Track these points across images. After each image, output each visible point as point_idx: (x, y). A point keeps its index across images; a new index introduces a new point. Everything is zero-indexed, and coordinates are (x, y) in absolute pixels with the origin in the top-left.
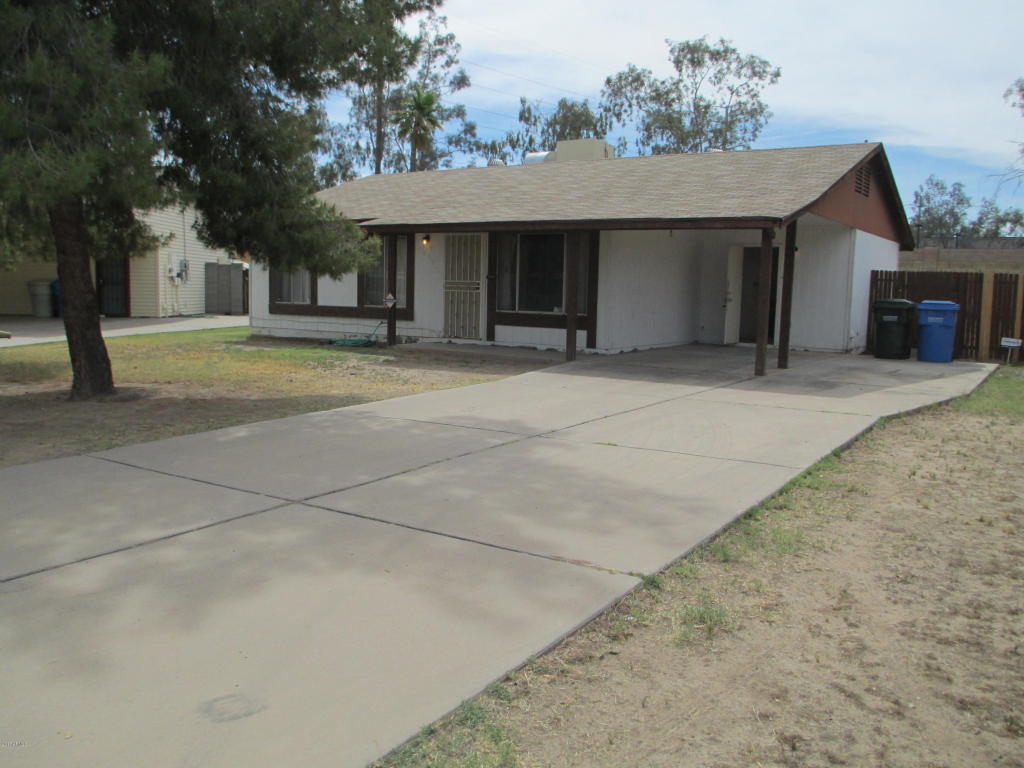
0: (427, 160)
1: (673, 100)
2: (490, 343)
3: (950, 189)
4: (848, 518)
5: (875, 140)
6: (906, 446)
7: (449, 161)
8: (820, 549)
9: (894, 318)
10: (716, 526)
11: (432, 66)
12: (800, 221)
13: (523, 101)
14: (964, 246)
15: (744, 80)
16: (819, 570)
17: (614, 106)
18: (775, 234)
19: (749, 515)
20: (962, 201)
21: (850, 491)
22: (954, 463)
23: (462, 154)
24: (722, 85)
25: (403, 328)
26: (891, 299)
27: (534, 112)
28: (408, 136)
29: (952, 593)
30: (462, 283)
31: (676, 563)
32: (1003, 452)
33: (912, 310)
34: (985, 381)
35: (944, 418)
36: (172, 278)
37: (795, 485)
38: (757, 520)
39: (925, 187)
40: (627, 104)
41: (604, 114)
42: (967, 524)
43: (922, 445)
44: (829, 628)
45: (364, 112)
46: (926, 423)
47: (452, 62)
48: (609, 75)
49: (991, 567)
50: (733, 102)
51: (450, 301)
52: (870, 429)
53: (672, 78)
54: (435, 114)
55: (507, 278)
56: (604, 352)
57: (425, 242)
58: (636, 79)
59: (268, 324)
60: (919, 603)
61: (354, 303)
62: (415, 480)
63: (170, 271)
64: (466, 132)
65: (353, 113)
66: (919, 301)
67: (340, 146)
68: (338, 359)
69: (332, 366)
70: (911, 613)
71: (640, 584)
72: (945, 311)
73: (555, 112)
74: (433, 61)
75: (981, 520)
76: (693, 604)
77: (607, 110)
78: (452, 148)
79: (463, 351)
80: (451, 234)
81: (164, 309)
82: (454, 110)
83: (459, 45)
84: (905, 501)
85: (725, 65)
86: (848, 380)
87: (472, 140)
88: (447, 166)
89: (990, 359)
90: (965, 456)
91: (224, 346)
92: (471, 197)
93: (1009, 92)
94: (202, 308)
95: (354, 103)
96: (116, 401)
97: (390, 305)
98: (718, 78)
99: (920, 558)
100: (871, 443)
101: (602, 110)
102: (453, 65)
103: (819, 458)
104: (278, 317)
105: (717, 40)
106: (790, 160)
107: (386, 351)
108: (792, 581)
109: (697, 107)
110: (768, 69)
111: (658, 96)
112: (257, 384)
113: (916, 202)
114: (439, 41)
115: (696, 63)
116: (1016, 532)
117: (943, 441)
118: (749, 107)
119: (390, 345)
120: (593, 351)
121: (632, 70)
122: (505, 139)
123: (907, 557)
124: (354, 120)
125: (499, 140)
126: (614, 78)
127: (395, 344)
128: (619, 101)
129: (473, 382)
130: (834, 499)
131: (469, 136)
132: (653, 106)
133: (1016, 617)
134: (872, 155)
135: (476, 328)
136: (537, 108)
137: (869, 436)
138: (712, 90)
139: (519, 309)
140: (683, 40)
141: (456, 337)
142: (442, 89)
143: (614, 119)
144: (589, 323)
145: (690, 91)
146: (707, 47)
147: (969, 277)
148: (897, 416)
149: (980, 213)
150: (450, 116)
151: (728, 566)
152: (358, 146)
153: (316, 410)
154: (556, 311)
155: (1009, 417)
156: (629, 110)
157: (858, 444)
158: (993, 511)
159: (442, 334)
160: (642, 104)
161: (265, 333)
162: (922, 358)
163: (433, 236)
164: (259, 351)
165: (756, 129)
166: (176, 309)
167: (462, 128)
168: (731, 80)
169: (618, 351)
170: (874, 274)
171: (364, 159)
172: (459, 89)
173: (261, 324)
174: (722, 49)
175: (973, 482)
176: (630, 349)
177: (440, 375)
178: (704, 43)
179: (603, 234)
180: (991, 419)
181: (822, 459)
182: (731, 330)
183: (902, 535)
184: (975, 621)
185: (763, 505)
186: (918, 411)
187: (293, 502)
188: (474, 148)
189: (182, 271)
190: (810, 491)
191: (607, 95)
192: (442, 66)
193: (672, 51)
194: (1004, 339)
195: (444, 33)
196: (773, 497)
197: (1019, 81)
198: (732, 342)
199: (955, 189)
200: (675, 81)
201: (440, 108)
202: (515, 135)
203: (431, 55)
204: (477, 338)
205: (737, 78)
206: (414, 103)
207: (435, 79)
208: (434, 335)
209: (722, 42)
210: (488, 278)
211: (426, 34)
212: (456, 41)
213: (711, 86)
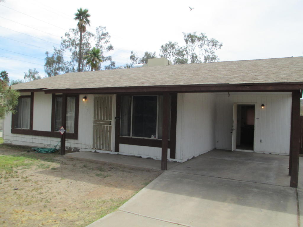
1: (185, 54)
2: (116, 153)
11: (100, 42)
13: (132, 52)
15: (210, 47)
17: (164, 55)
24: (202, 48)
27: (136, 56)
28: (90, 64)
40: (168, 54)
45: (76, 57)
47: (107, 42)
50: (206, 55)
51: (96, 130)
53: (184, 46)
55: (126, 118)
56: (180, 161)
57: (84, 100)
58: (172, 46)
59: (11, 138)
64: (111, 65)
65: (72, 57)
67: (67, 69)
73: (143, 56)
77: (162, 56)
80: (97, 96)
82: (108, 58)
83: (110, 36)
85: (203, 42)
95: (73, 54)
97: (62, 132)
98: (201, 46)
101: (160, 56)
102: (108, 43)
104: (15, 135)
105: (200, 34)
109: (193, 56)
110: (218, 44)
114: (103, 35)
115: (193, 41)
119: (62, 154)
120: (173, 160)
121: (171, 43)
122: (125, 66)
124: (72, 59)
126: (164, 46)
128: (166, 54)
131: (113, 66)
135: (109, 145)
139: (132, 136)
140: (189, 33)
141: (99, 149)
144: (171, 145)
145: (190, 51)
146: (196, 36)
150: (106, 60)
152: (73, 69)
154: (153, 138)
156: (169, 57)
159: (92, 147)
160: (174, 55)
161: (9, 142)
168: (206, 47)
172: (109, 50)
173: (7, 138)
174: (202, 36)
176: (192, 157)
179: (179, 95)
191: (162, 51)
192: (104, 43)
193: (185, 36)
195: (105, 32)
200: (185, 47)
201: (103, 57)
202: (129, 65)
203: (100, 39)
204: (110, 150)
205: (207, 46)
206: (92, 53)
207: (101, 47)
208: (88, 147)
209: (202, 34)
210: (115, 118)
211: (99, 32)
212: (108, 35)
213: (199, 49)
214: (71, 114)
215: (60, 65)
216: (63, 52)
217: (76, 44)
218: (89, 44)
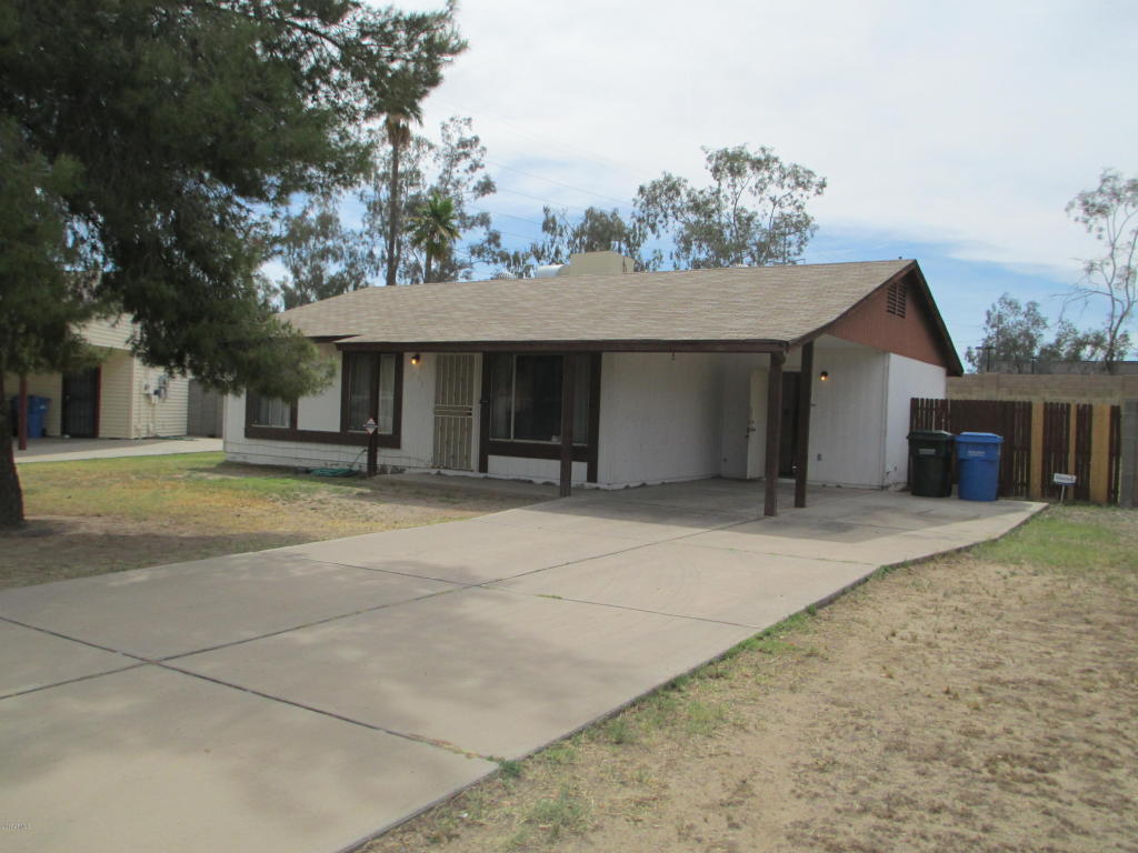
0: (447, 271)
1: (713, 211)
2: (482, 475)
3: (1024, 309)
4: (792, 689)
5: (908, 257)
6: (901, 601)
7: (468, 273)
8: (742, 727)
9: (932, 451)
10: (622, 699)
11: (454, 170)
12: (818, 342)
13: (546, 210)
14: (1040, 372)
15: (787, 190)
16: (728, 754)
17: (648, 216)
18: (784, 359)
19: (673, 685)
20: (1038, 321)
21: (810, 655)
22: (945, 622)
23: (485, 264)
24: (764, 195)
25: (385, 457)
26: (934, 431)
27: (559, 221)
28: (423, 244)
29: (873, 784)
30: (454, 408)
31: (556, 746)
32: (1009, 609)
33: (951, 442)
34: (1026, 522)
35: (959, 567)
36: (148, 396)
37: (744, 647)
38: (680, 691)
39: (998, 307)
40: (661, 214)
41: (637, 225)
42: (929, 696)
43: (920, 599)
44: (704, 830)
45: (379, 217)
46: (938, 573)
47: (477, 166)
48: (641, 184)
49: (934, 751)
50: (776, 214)
51: (440, 426)
52: (866, 580)
53: (710, 188)
54: (455, 222)
55: (502, 403)
56: (606, 487)
57: (414, 362)
58: (671, 187)
59: (243, 450)
60: (827, 796)
61: (337, 429)
62: (305, 637)
63: (146, 387)
64: (489, 241)
65: (366, 219)
66: (957, 432)
68: (307, 491)
69: (296, 498)
70: (812, 810)
71: (496, 771)
72: (988, 444)
73: (581, 221)
74: (455, 166)
75: (947, 692)
76: (551, 799)
77: (640, 220)
78: (474, 259)
79: (453, 483)
80: (441, 354)
81: (137, 430)
82: (478, 218)
83: (484, 149)
84: (869, 668)
85: (766, 174)
86: (869, 522)
87: (497, 250)
88: (467, 278)
89: (1042, 498)
90: (963, 612)
91: (187, 473)
92: (467, 314)
93: (1071, 205)
94: (183, 429)
95: (369, 208)
96: (24, 536)
97: (371, 431)
98: (760, 187)
99: (854, 739)
100: (860, 596)
101: (634, 220)
102: (478, 169)
103: (786, 615)
104: (254, 441)
105: (758, 148)
106: (816, 278)
107: (364, 482)
108: (688, 768)
109: (738, 217)
110: (813, 180)
111: (697, 207)
112: (197, 519)
113: (988, 322)
114: (463, 144)
115: (736, 172)
116: (982, 707)
117: (945, 595)
118: (794, 219)
119: (370, 476)
120: (594, 485)
121: (668, 179)
122: (529, 250)
123: (841, 738)
124: (367, 226)
125: (522, 251)
126: (648, 186)
127: (375, 474)
128: (652, 211)
129: (444, 519)
130: (784, 666)
131: (492, 246)
132: (692, 217)
133: (936, 816)
134: (905, 273)
135: (468, 458)
136: (563, 217)
137: (861, 588)
138: (753, 200)
139: (515, 437)
140: (721, 148)
141: (445, 468)
142: (465, 195)
143: (649, 230)
144: (589, 455)
145: (730, 202)
146: (748, 155)
147: (1017, 406)
148: (903, 565)
149: (1058, 334)
150: (473, 224)
151: (617, 749)
152: (371, 254)
153: (245, 551)
154: (555, 441)
155: (1035, 566)
156: (664, 220)
157: (844, 598)
158: (966, 680)
159: (431, 464)
160: (679, 214)
161: (239, 459)
162: (965, 496)
163: (423, 355)
164: (222, 480)
165: (802, 243)
166: (151, 429)
167: (485, 237)
168: (774, 190)
169: (623, 486)
170: (914, 402)
171: (377, 269)
172: (483, 195)
173: (236, 449)
174: (763, 158)
175: (958, 644)
176: (639, 484)
177: (412, 512)
178: (744, 151)
179: (604, 355)
180: (1012, 567)
181: (790, 617)
182: (755, 464)
183: (846, 710)
184: (884, 822)
185: (694, 673)
186: (931, 558)
187: (150, 662)
188: (499, 259)
189: (160, 388)
190: (762, 655)
191: (639, 204)
192: (466, 171)
193: (709, 159)
194: (1056, 475)
195: (468, 135)
196: (711, 663)
197: (1081, 194)
198: (756, 476)
199: (1029, 309)
200: (714, 190)
201: (462, 215)
202: (540, 246)
203: (454, 159)
204: (468, 469)
205: (780, 189)
206: (430, 210)
207: (457, 184)
208: (422, 465)
209: (763, 150)
210: (481, 402)
211: (448, 137)
212: (481, 144)
213: (751, 196)
214: (386, 397)
215: (330, 243)
216: (338, 197)
217: (377, 176)
218: (418, 174)
